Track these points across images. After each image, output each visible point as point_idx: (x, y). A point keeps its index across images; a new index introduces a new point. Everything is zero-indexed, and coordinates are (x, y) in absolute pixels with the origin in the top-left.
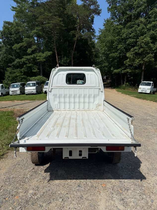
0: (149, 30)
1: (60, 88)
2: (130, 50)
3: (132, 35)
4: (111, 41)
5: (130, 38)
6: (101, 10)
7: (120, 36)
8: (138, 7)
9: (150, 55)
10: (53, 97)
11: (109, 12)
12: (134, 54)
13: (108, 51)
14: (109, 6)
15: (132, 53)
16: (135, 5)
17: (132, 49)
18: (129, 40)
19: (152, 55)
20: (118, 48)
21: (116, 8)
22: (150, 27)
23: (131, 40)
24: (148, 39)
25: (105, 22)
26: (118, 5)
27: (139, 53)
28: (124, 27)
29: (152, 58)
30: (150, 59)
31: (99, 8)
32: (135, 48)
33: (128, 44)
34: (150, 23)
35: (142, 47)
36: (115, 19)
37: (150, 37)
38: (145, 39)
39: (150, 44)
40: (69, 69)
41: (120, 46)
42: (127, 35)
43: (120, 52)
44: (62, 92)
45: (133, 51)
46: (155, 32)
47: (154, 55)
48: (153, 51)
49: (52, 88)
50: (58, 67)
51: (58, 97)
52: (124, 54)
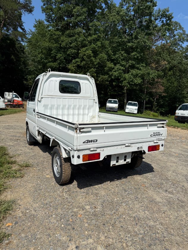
0: (90, 42)
1: (52, 97)
2: (72, 62)
3: (73, 45)
4: (49, 48)
5: (71, 47)
6: (33, 8)
7: (59, 44)
8: (78, 16)
9: (92, 69)
10: (44, 108)
11: (43, 13)
12: (76, 66)
13: (45, 59)
14: (43, 5)
15: (75, 65)
16: (75, 12)
17: (73, 61)
18: (70, 51)
19: (94, 70)
20: (57, 57)
21: (52, 10)
22: (91, 40)
23: (72, 51)
24: (90, 52)
25: (36, 23)
26: (54, 7)
27: (81, 66)
28: (63, 34)
29: (95, 73)
30: (92, 73)
31: (31, 4)
32: (77, 60)
33: (69, 54)
34: (90, 35)
35: (84, 60)
36: (51, 23)
37: (91, 50)
38: (87, 52)
39: (92, 58)
40: (62, 75)
41: (59, 55)
42: (66, 45)
43: (59, 62)
44: (55, 102)
45: (75, 63)
46: (96, 46)
47: (96, 70)
48: (95, 65)
49: (42, 97)
50: (49, 72)
51: (50, 108)
52: (64, 66)
